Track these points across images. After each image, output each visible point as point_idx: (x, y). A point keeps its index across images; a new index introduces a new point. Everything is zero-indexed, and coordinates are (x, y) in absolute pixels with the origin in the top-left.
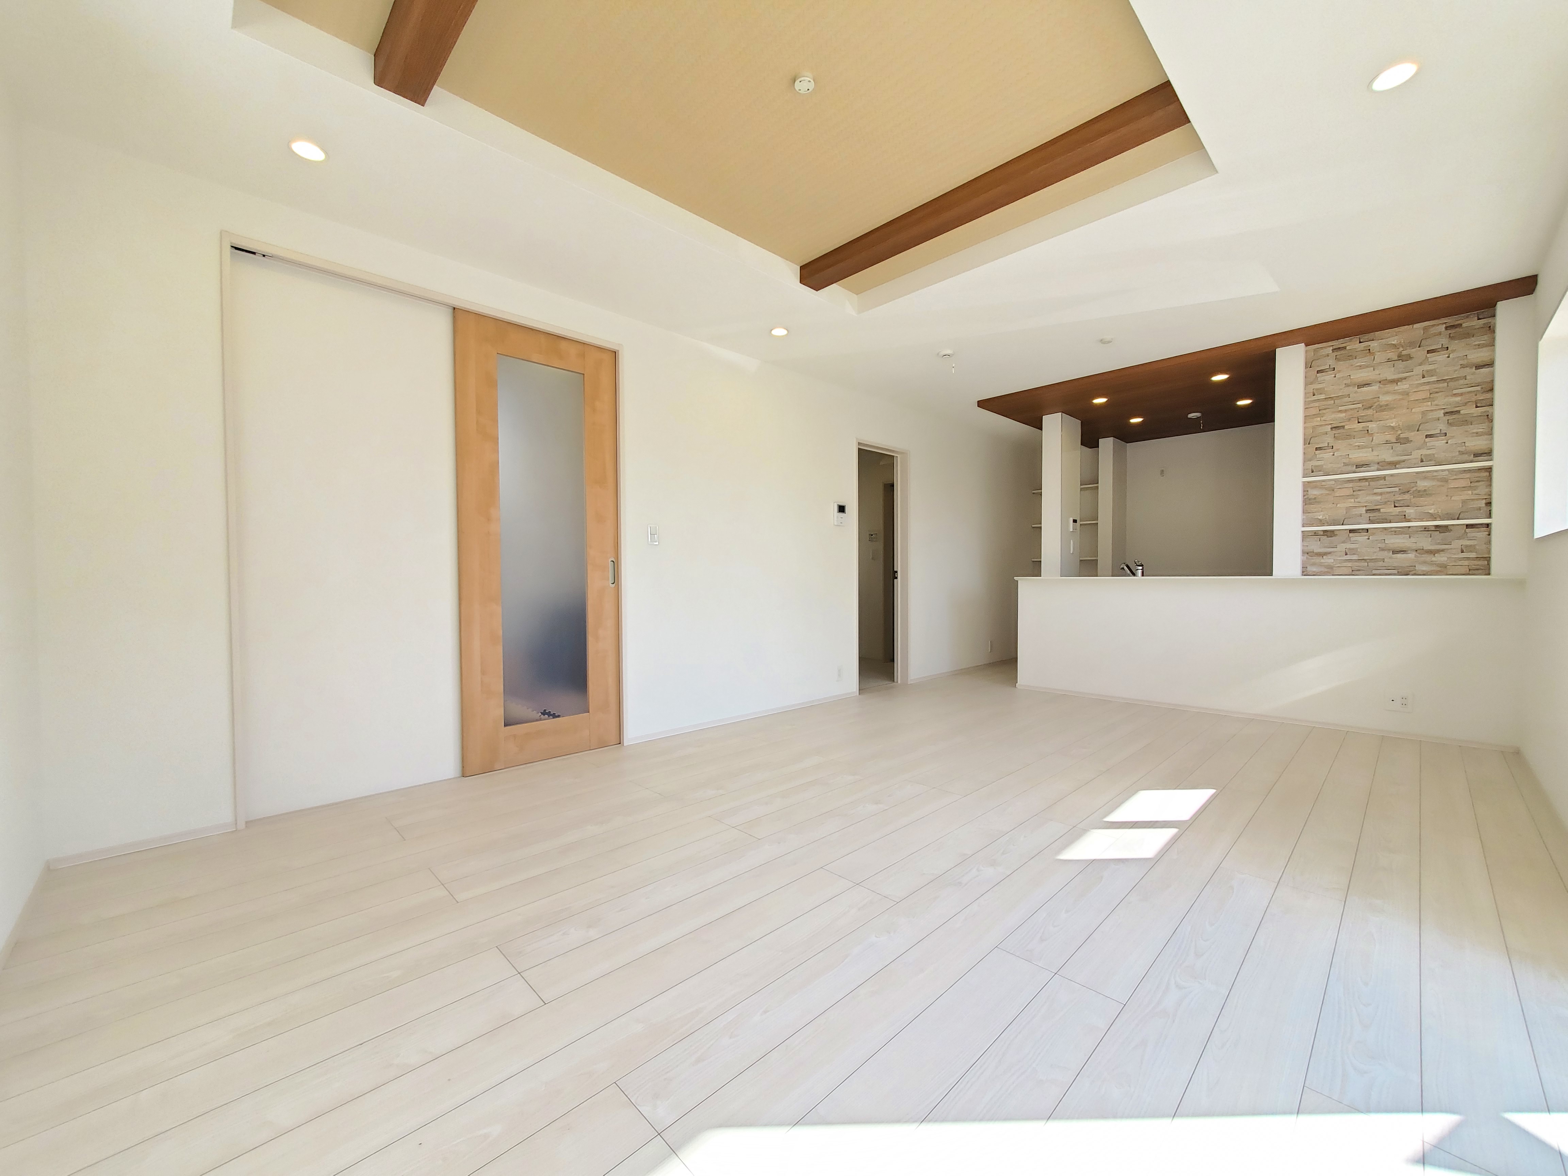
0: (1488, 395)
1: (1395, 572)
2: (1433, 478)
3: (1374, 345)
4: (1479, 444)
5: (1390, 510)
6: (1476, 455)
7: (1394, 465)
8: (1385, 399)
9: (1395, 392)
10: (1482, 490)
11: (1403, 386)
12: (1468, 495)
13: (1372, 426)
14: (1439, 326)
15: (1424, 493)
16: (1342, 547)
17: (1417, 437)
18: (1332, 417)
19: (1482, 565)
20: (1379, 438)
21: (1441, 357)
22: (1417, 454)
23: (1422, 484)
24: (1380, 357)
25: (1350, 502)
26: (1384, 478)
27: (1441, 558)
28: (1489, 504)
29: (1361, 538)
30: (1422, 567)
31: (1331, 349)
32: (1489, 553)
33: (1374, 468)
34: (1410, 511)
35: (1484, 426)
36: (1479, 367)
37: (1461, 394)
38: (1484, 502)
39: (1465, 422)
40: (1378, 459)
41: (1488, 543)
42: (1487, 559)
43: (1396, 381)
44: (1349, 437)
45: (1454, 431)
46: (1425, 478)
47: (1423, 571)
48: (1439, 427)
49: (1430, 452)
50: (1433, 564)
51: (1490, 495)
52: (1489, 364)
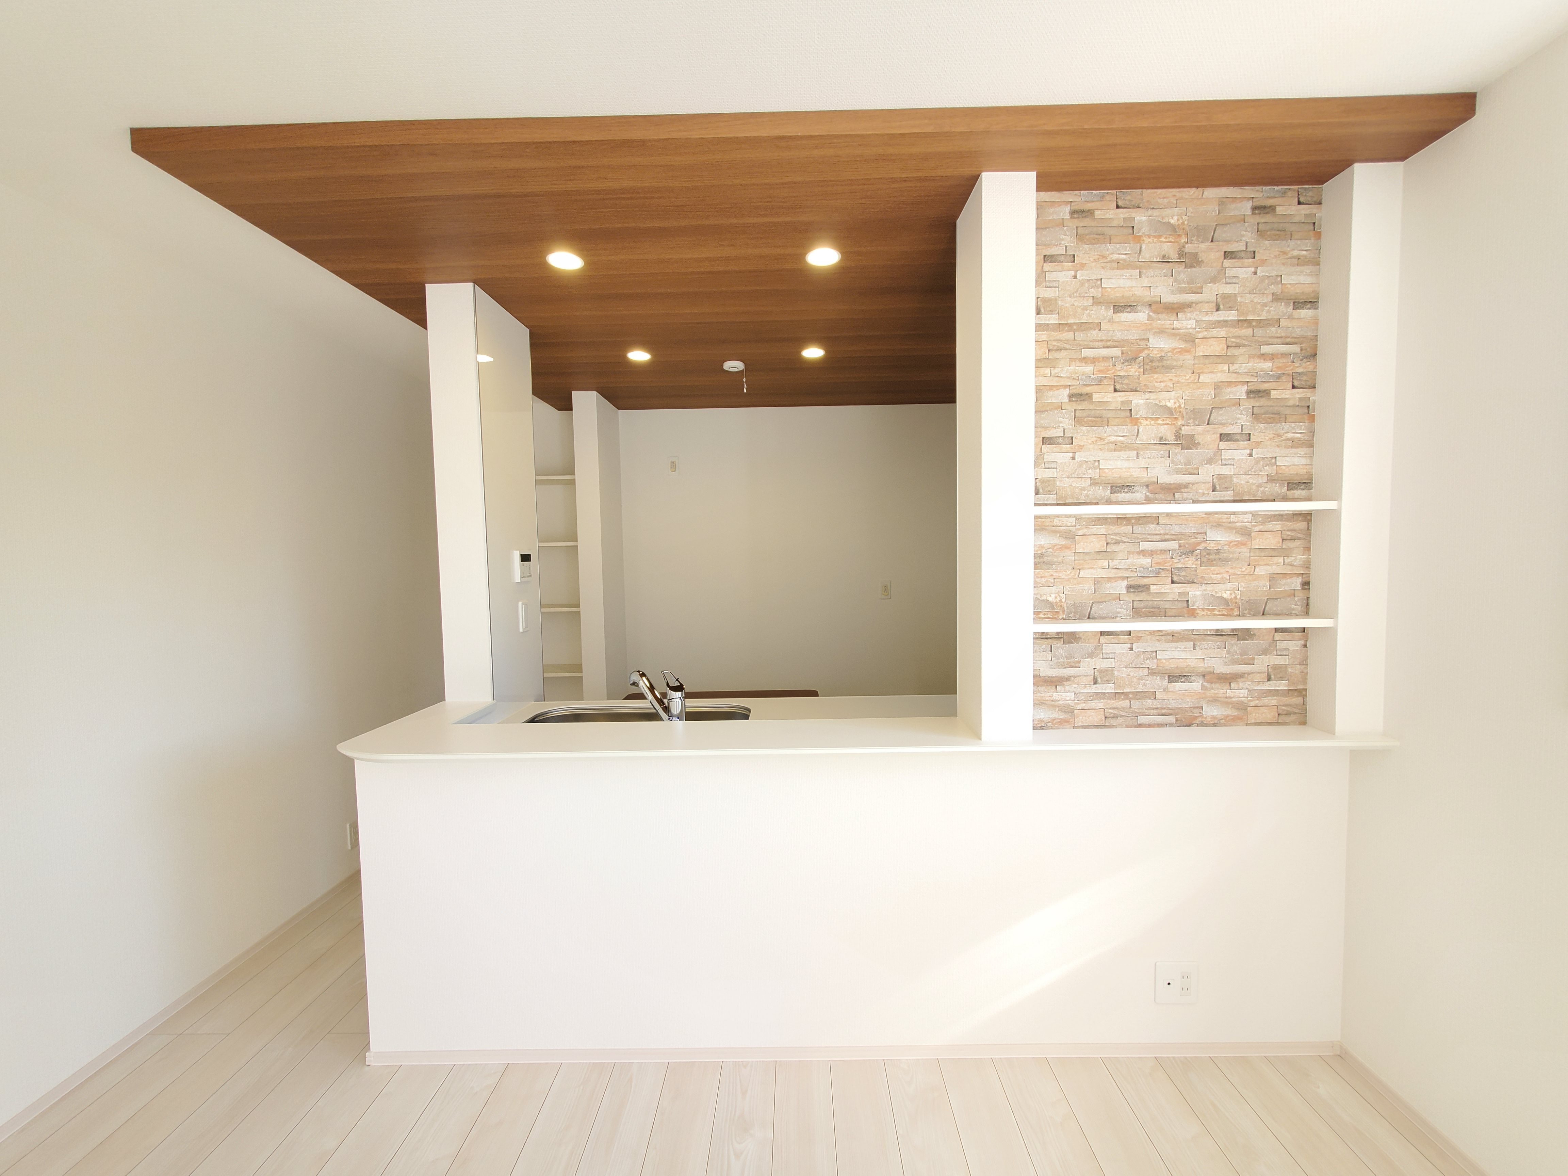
0: (1308, 366)
1: (1171, 719)
2: (1230, 527)
3: (1140, 218)
4: (1298, 463)
5: (1163, 588)
6: (1292, 485)
7: (1170, 492)
8: (1159, 344)
9: (1174, 334)
10: (1298, 559)
11: (1186, 322)
12: (1276, 566)
13: (1138, 401)
14: (1242, 202)
15: (1213, 557)
16: (1088, 666)
17: (1207, 436)
18: (1067, 369)
19: (1299, 709)
20: (1149, 431)
21: (1242, 271)
22: (1207, 473)
23: (1216, 538)
24: (1151, 249)
25: (1101, 569)
26: (1155, 518)
27: (1239, 692)
28: (1306, 584)
29: (1120, 648)
30: (1212, 711)
31: (1068, 209)
32: (1304, 681)
33: (1140, 495)
34: (1195, 593)
35: (1302, 427)
36: (1298, 304)
37: (1272, 357)
38: (1299, 580)
39: (1276, 416)
40: (1144, 476)
41: (1304, 662)
42: (1302, 693)
43: (1175, 309)
44: (1098, 420)
45: (1262, 432)
46: (1218, 525)
47: (1214, 717)
48: (1239, 421)
49: (1225, 471)
50: (1226, 702)
51: (1308, 568)
52: (1311, 302)
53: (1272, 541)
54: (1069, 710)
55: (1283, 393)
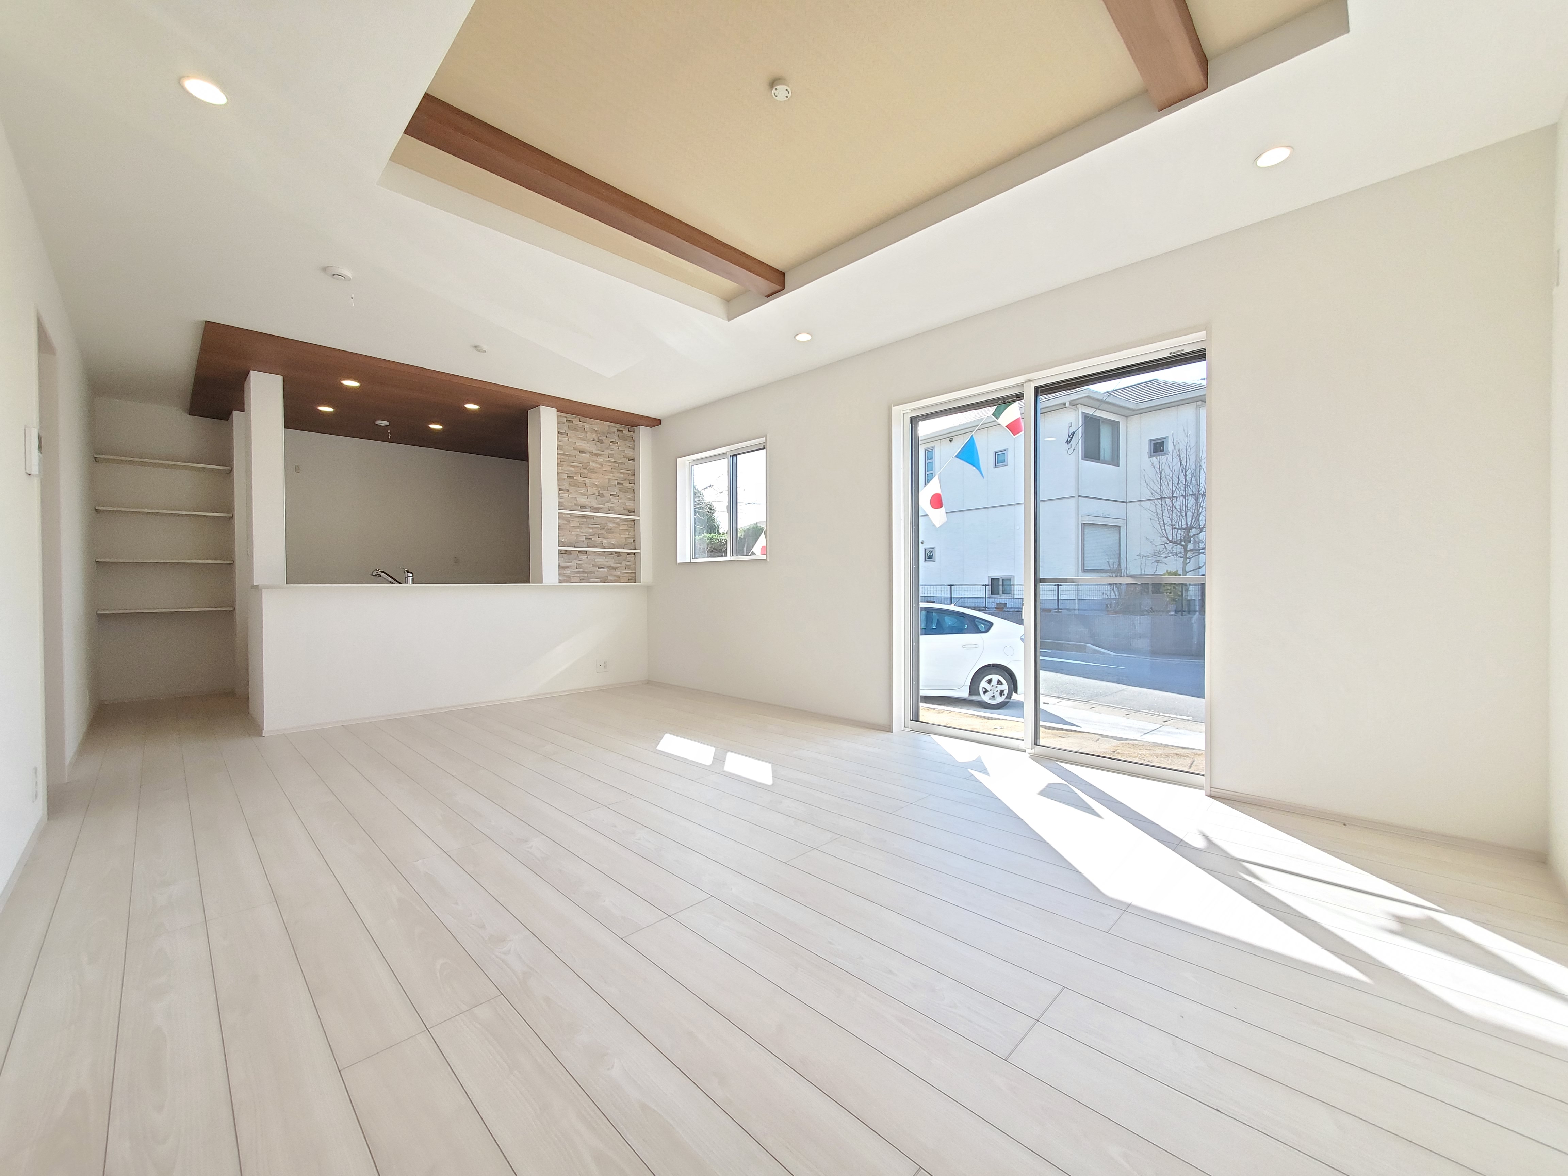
0: (632, 478)
1: (599, 580)
2: (614, 522)
3: (585, 425)
4: (630, 505)
5: (596, 539)
6: (630, 512)
7: (597, 510)
8: (593, 465)
9: (597, 462)
10: (632, 533)
11: (600, 460)
12: (626, 535)
13: (587, 481)
14: (614, 427)
15: (610, 531)
16: (575, 563)
18: (567, 468)
19: (633, 578)
20: (591, 490)
21: (615, 447)
22: (608, 505)
23: (610, 525)
24: (591, 436)
25: (578, 532)
26: (593, 517)
27: (618, 572)
28: (634, 541)
29: (583, 557)
30: (610, 578)
31: (565, 419)
32: (635, 570)
33: (589, 510)
34: (605, 541)
35: (632, 495)
36: (630, 460)
37: (623, 473)
38: (633, 540)
39: (625, 491)
40: (590, 504)
41: (635, 564)
42: (634, 573)
43: (597, 455)
44: (576, 485)
45: (621, 495)
46: (610, 522)
47: (611, 580)
48: (615, 491)
49: (612, 505)
50: (615, 575)
51: (635, 536)
52: (633, 460)
53: (625, 527)
54: (569, 577)
55: (626, 484)
